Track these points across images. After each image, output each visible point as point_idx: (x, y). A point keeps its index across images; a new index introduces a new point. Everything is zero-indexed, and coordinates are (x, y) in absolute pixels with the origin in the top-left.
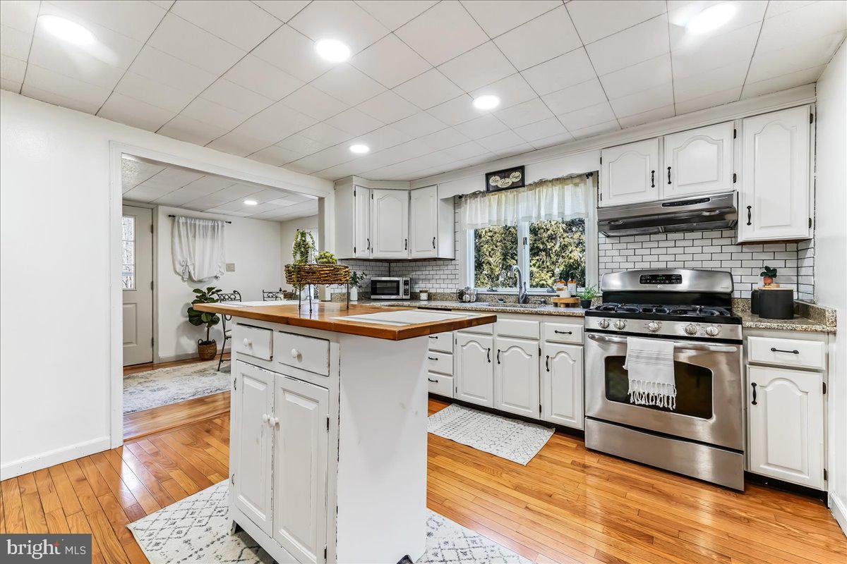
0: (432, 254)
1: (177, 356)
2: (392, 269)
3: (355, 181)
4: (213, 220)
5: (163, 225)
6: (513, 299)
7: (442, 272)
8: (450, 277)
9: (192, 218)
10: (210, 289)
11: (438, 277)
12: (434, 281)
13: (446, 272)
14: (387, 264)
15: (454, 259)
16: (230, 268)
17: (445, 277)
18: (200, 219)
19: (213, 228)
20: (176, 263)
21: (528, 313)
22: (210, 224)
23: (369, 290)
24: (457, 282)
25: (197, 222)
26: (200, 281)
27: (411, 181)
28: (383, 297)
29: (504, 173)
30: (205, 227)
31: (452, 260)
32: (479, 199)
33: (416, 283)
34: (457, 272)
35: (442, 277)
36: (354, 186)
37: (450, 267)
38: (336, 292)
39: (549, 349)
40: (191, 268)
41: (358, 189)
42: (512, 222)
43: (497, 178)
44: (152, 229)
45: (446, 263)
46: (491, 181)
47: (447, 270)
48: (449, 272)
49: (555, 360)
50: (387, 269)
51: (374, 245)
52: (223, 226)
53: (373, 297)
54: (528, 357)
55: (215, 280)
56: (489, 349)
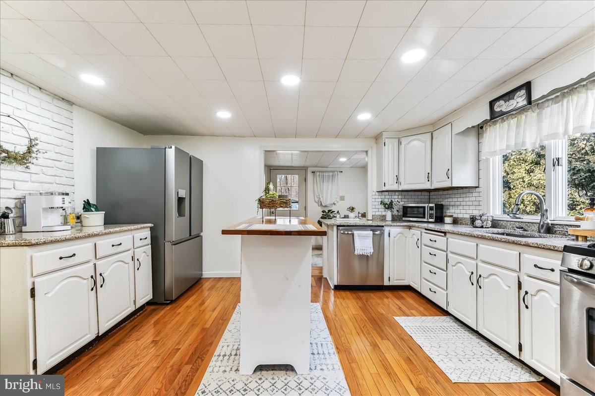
0: (447, 184)
1: (316, 246)
2: (431, 197)
3: (385, 135)
4: (333, 172)
5: (310, 177)
6: (536, 228)
7: (467, 199)
8: (475, 203)
9: (322, 172)
10: (329, 211)
11: (464, 203)
12: (461, 208)
13: (471, 199)
14: (427, 193)
15: (478, 187)
16: (342, 198)
17: (470, 203)
18: (326, 172)
19: (333, 176)
20: (315, 196)
21: (505, 242)
22: (331, 174)
23: (401, 213)
24: (480, 208)
25: (325, 174)
26: (326, 206)
27: (433, 124)
28: (411, 219)
29: (508, 96)
30: (329, 176)
31: (476, 187)
32: (498, 125)
33: (448, 209)
34: (480, 199)
35: (468, 203)
36: (384, 139)
37: (475, 194)
38: (376, 214)
39: (529, 285)
40: (322, 199)
41: (387, 141)
42: (535, 143)
43: (502, 102)
44: (305, 180)
45: (471, 190)
46: (495, 107)
47: (472, 197)
48: (474, 199)
49: (536, 298)
50: (428, 197)
51: (401, 180)
52: (338, 174)
53: (404, 219)
54: (507, 288)
55: (334, 206)
56: (472, 273)
